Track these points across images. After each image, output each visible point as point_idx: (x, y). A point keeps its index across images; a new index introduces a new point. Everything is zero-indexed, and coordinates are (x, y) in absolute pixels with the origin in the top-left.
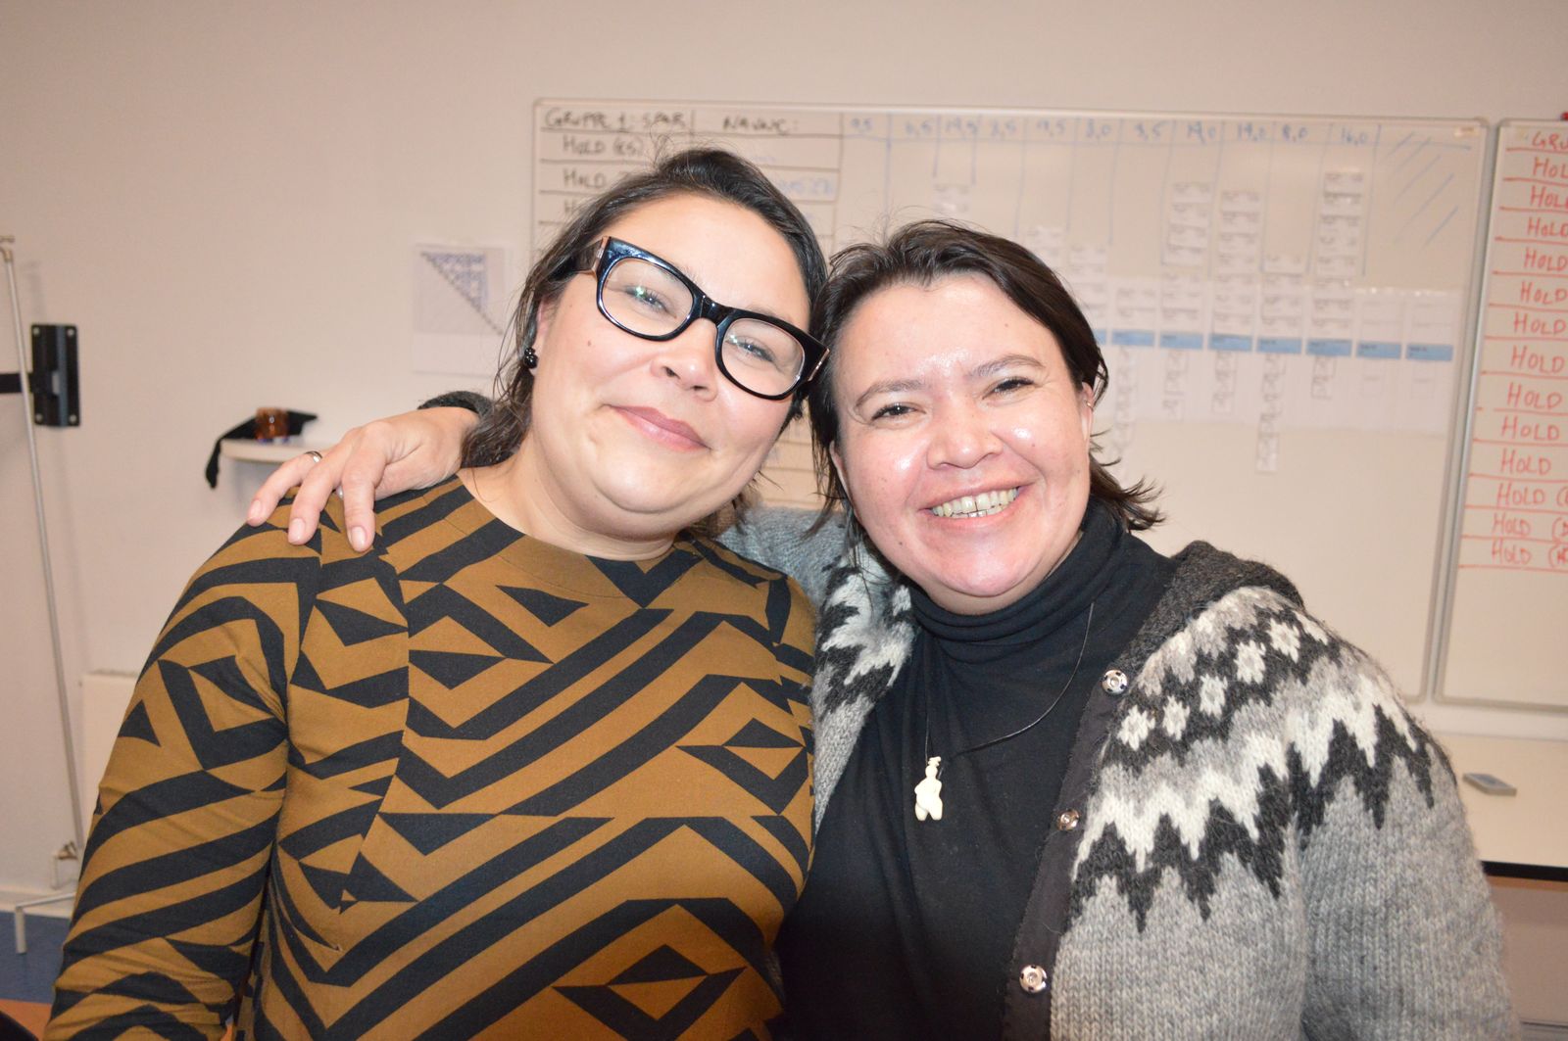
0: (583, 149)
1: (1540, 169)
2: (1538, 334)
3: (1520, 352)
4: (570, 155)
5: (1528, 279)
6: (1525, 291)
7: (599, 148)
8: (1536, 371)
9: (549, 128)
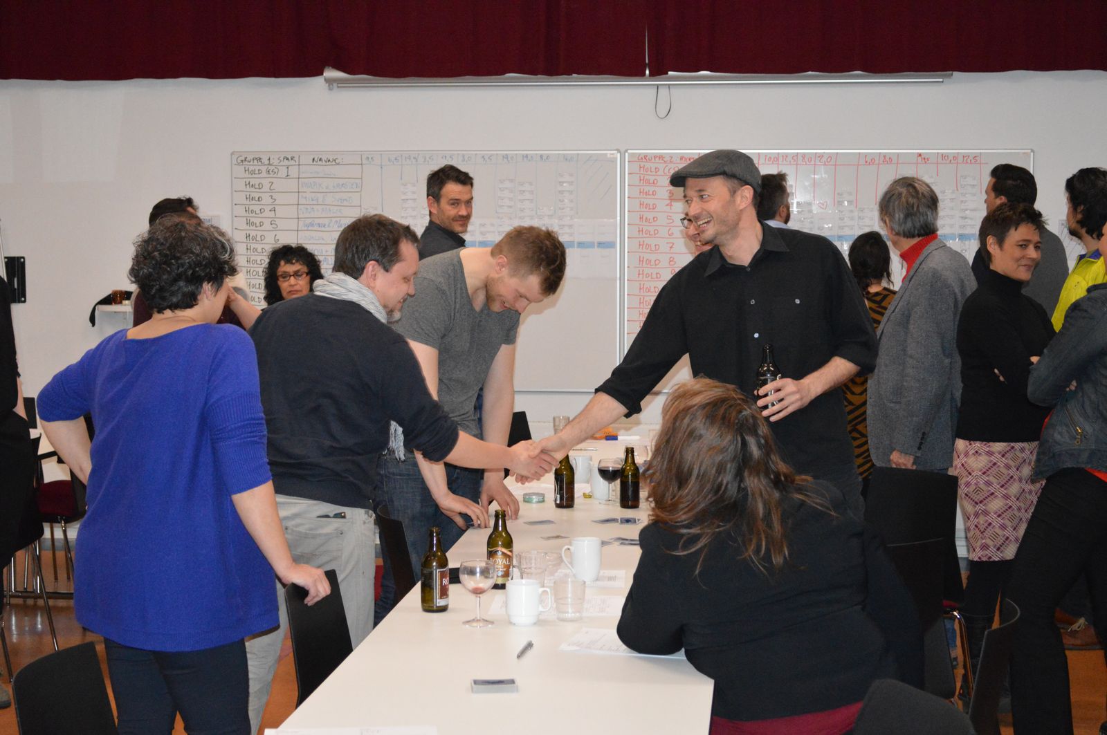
0: (253, 172)
1: (642, 169)
2: (648, 235)
3: (641, 243)
4: (247, 175)
5: (642, 213)
6: (641, 218)
7: (260, 172)
8: (649, 251)
9: (238, 164)
